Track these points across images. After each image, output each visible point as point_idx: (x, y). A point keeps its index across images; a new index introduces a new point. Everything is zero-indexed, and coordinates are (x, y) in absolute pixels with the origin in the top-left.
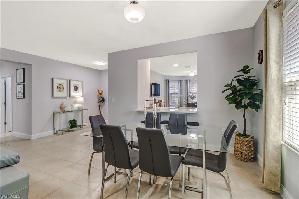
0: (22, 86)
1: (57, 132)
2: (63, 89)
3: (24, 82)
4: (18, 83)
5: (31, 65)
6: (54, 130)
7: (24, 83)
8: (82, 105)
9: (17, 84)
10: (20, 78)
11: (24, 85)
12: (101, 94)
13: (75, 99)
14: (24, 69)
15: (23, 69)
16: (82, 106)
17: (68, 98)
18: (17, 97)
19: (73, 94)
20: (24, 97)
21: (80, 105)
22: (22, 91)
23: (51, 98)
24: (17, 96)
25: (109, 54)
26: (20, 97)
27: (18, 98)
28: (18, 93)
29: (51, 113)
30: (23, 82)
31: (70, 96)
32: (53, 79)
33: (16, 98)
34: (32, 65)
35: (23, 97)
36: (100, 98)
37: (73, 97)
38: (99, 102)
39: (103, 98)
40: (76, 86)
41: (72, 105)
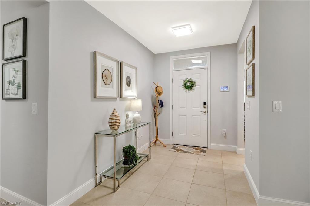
0: (19, 65)
1: (101, 178)
2: (112, 80)
3: (25, 54)
4: (7, 60)
6: (97, 175)
7: (24, 58)
9: (5, 62)
10: (14, 47)
11: (25, 63)
12: (160, 94)
13: (127, 103)
14: (25, 20)
15: (21, 22)
16: (138, 118)
17: (118, 99)
18: (6, 97)
19: (127, 92)
20: (24, 97)
21: (137, 115)
22: (19, 80)
23: (92, 101)
24: (5, 92)
27: (7, 100)
28: (6, 86)
29: (92, 136)
30: (21, 53)
31: (121, 96)
33: (3, 99)
35: (20, 95)
36: (157, 102)
37: (125, 99)
38: (155, 108)
39: (161, 101)
40: (128, 77)
41: (127, 116)
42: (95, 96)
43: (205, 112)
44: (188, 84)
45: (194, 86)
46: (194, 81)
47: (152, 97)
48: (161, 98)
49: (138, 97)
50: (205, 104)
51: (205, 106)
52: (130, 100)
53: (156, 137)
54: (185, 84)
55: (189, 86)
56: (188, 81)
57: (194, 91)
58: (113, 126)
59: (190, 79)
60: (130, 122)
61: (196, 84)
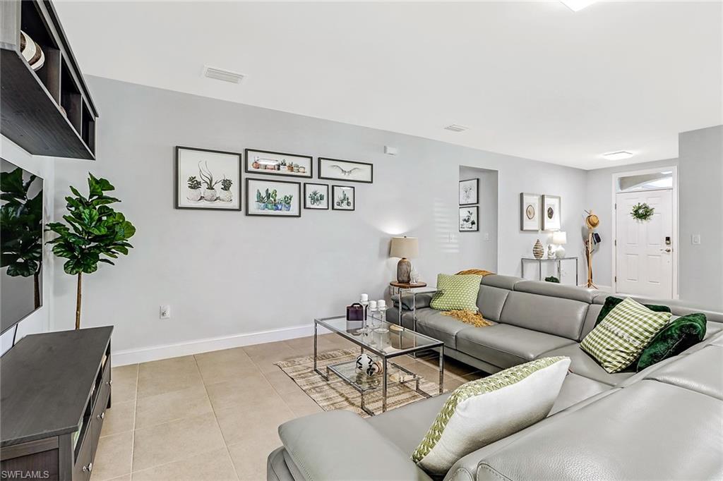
0: (473, 209)
2: (534, 214)
3: (478, 203)
5: (497, 171)
7: (477, 205)
8: (563, 249)
10: (468, 197)
11: (478, 208)
12: (594, 225)
13: (550, 235)
14: (478, 180)
15: (476, 181)
16: (562, 251)
17: (540, 231)
18: (461, 229)
19: (549, 224)
20: (478, 230)
21: (560, 248)
22: (473, 219)
23: (520, 233)
25: (681, 135)
26: (466, 229)
27: (462, 231)
28: (462, 222)
29: (519, 261)
30: (475, 202)
31: (543, 229)
32: (522, 195)
33: (459, 231)
34: (499, 172)
35: (474, 229)
36: (591, 235)
37: (548, 231)
38: (587, 243)
39: (596, 235)
40: (550, 209)
41: (550, 248)
42: (522, 229)
43: (669, 251)
44: (641, 211)
45: (650, 215)
46: (651, 207)
47: (583, 229)
48: (597, 230)
49: (561, 230)
50: (668, 239)
51: (668, 242)
52: (552, 232)
53: (589, 281)
54: (636, 211)
55: (642, 213)
56: (640, 208)
57: (651, 222)
58: (538, 254)
59: (644, 204)
60: (553, 254)
61: (654, 211)
